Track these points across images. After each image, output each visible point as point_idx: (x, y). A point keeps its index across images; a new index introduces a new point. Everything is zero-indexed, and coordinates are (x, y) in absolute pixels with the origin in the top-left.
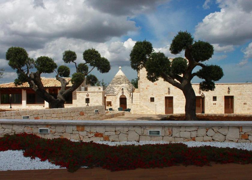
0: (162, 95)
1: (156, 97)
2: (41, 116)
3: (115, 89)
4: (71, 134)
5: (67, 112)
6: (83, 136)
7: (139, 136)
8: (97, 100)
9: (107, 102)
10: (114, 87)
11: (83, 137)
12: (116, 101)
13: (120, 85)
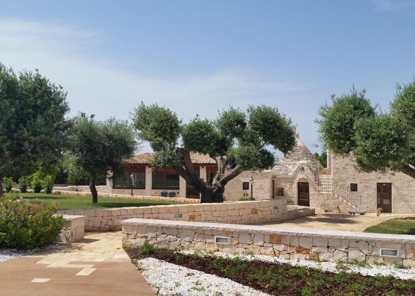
0: (372, 180)
1: (361, 183)
2: (199, 214)
3: (289, 168)
4: (262, 246)
5: (234, 209)
6: (280, 251)
7: (365, 256)
8: (261, 186)
9: (277, 188)
10: (287, 165)
11: (278, 252)
12: (290, 188)
13: (297, 163)
